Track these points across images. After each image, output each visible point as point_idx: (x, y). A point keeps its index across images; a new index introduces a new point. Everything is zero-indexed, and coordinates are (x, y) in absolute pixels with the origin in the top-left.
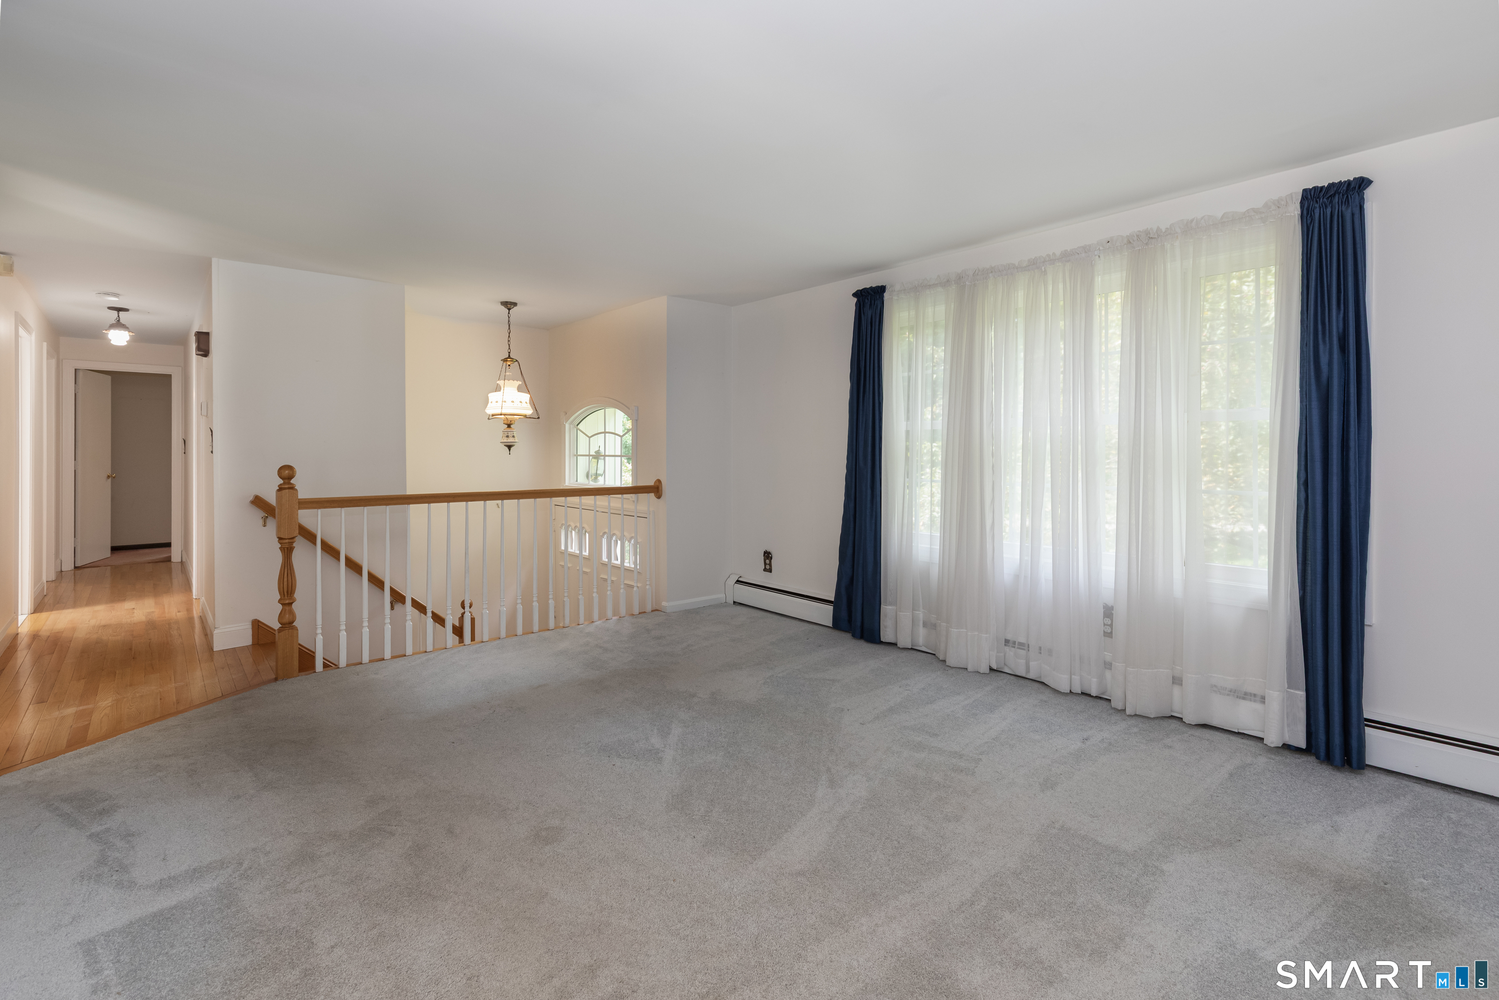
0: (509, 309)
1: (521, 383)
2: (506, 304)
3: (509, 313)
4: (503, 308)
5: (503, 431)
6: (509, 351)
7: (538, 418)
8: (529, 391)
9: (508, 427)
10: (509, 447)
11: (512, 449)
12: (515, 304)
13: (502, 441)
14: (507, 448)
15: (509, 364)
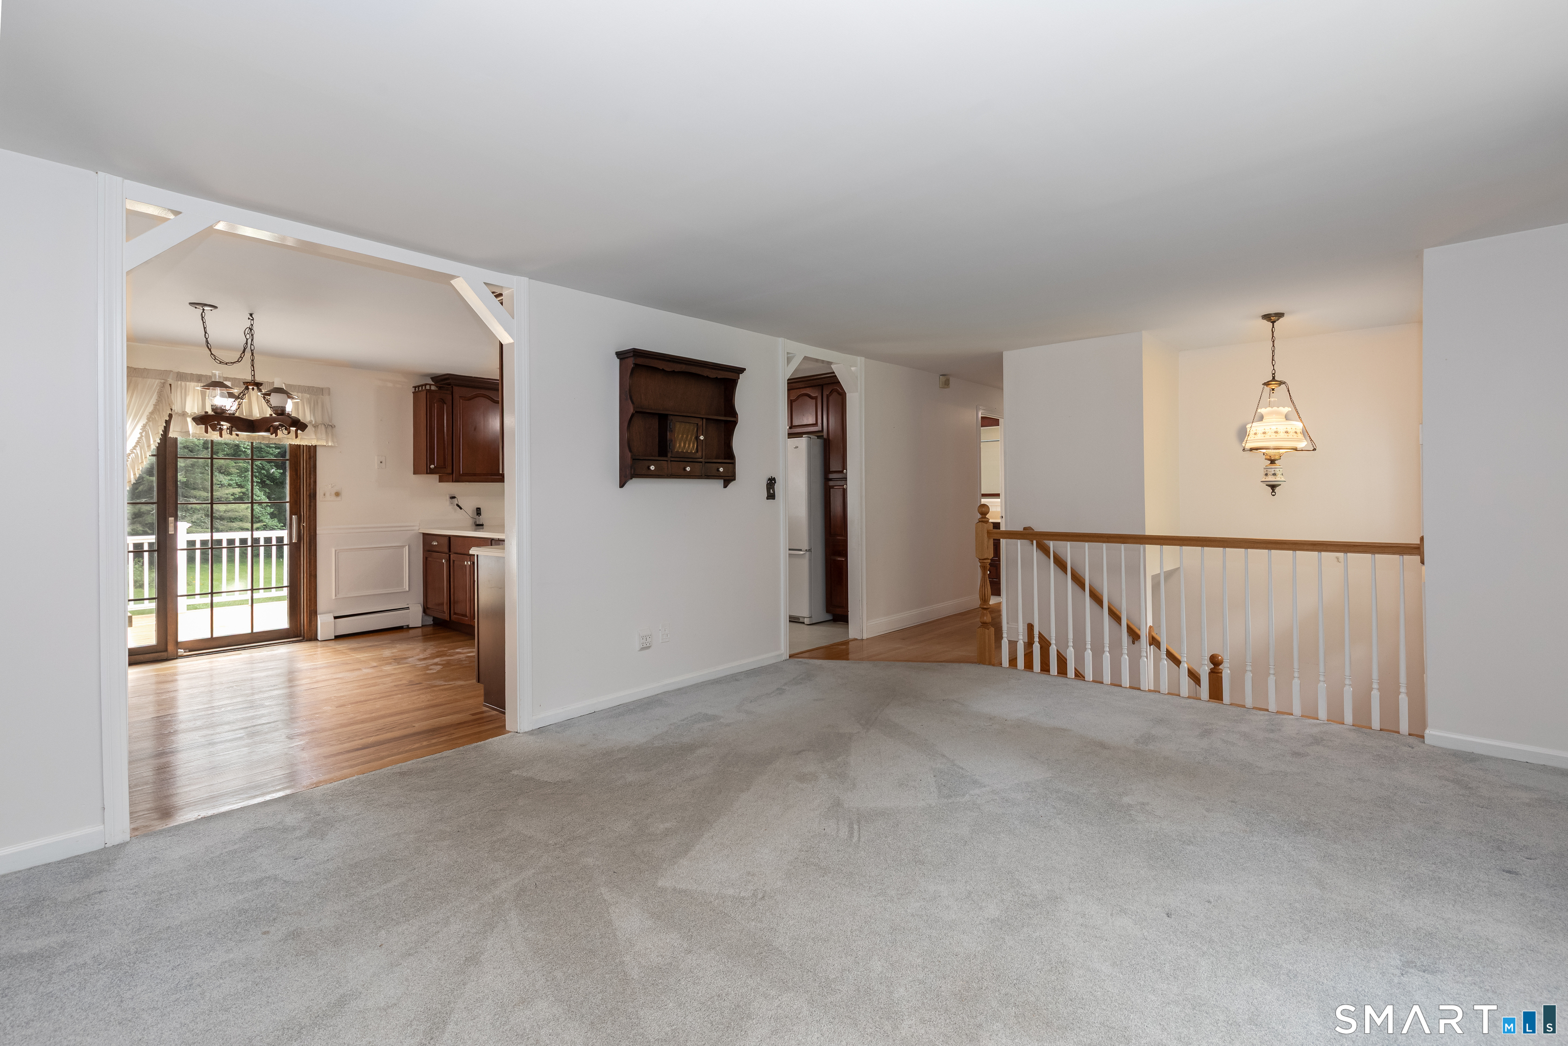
0: (1273, 322)
1: (1290, 409)
2: (1267, 317)
3: (1273, 327)
4: (1265, 321)
5: (1265, 469)
6: (1273, 372)
7: (1314, 450)
8: (1300, 417)
9: (1271, 463)
10: (1273, 487)
11: (1277, 490)
12: (1280, 315)
13: (1264, 480)
14: (1270, 488)
15: (1273, 388)
